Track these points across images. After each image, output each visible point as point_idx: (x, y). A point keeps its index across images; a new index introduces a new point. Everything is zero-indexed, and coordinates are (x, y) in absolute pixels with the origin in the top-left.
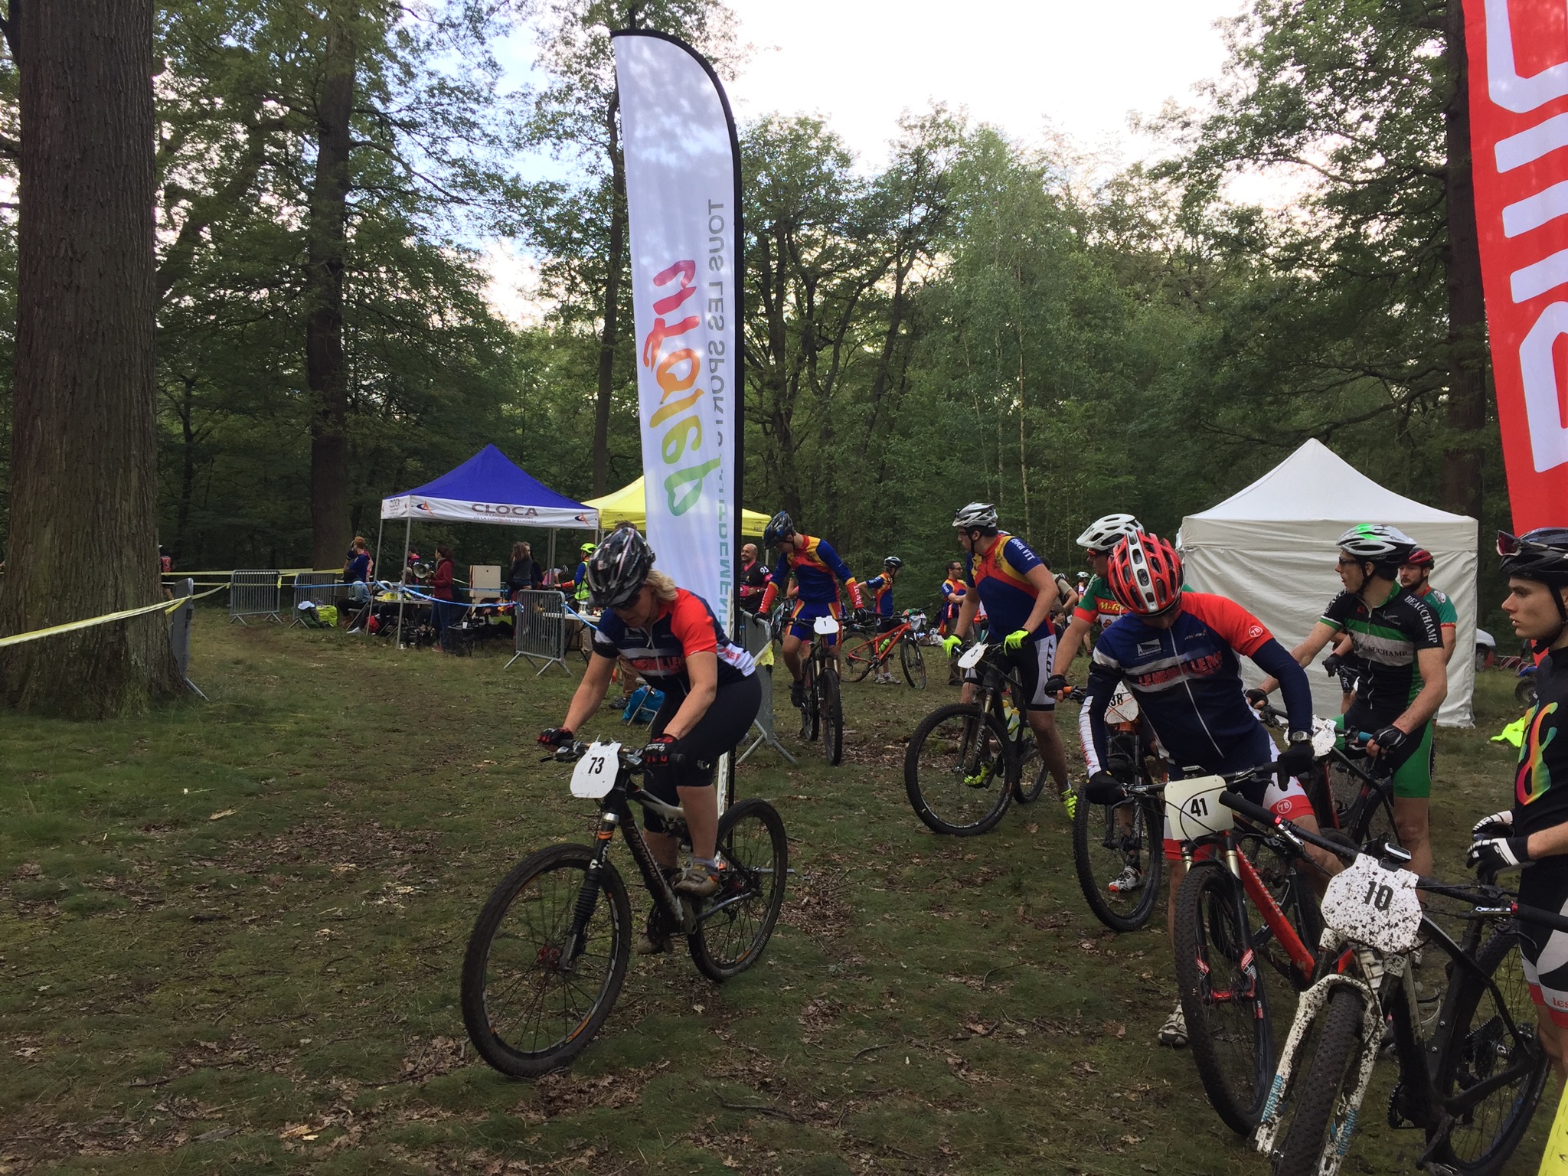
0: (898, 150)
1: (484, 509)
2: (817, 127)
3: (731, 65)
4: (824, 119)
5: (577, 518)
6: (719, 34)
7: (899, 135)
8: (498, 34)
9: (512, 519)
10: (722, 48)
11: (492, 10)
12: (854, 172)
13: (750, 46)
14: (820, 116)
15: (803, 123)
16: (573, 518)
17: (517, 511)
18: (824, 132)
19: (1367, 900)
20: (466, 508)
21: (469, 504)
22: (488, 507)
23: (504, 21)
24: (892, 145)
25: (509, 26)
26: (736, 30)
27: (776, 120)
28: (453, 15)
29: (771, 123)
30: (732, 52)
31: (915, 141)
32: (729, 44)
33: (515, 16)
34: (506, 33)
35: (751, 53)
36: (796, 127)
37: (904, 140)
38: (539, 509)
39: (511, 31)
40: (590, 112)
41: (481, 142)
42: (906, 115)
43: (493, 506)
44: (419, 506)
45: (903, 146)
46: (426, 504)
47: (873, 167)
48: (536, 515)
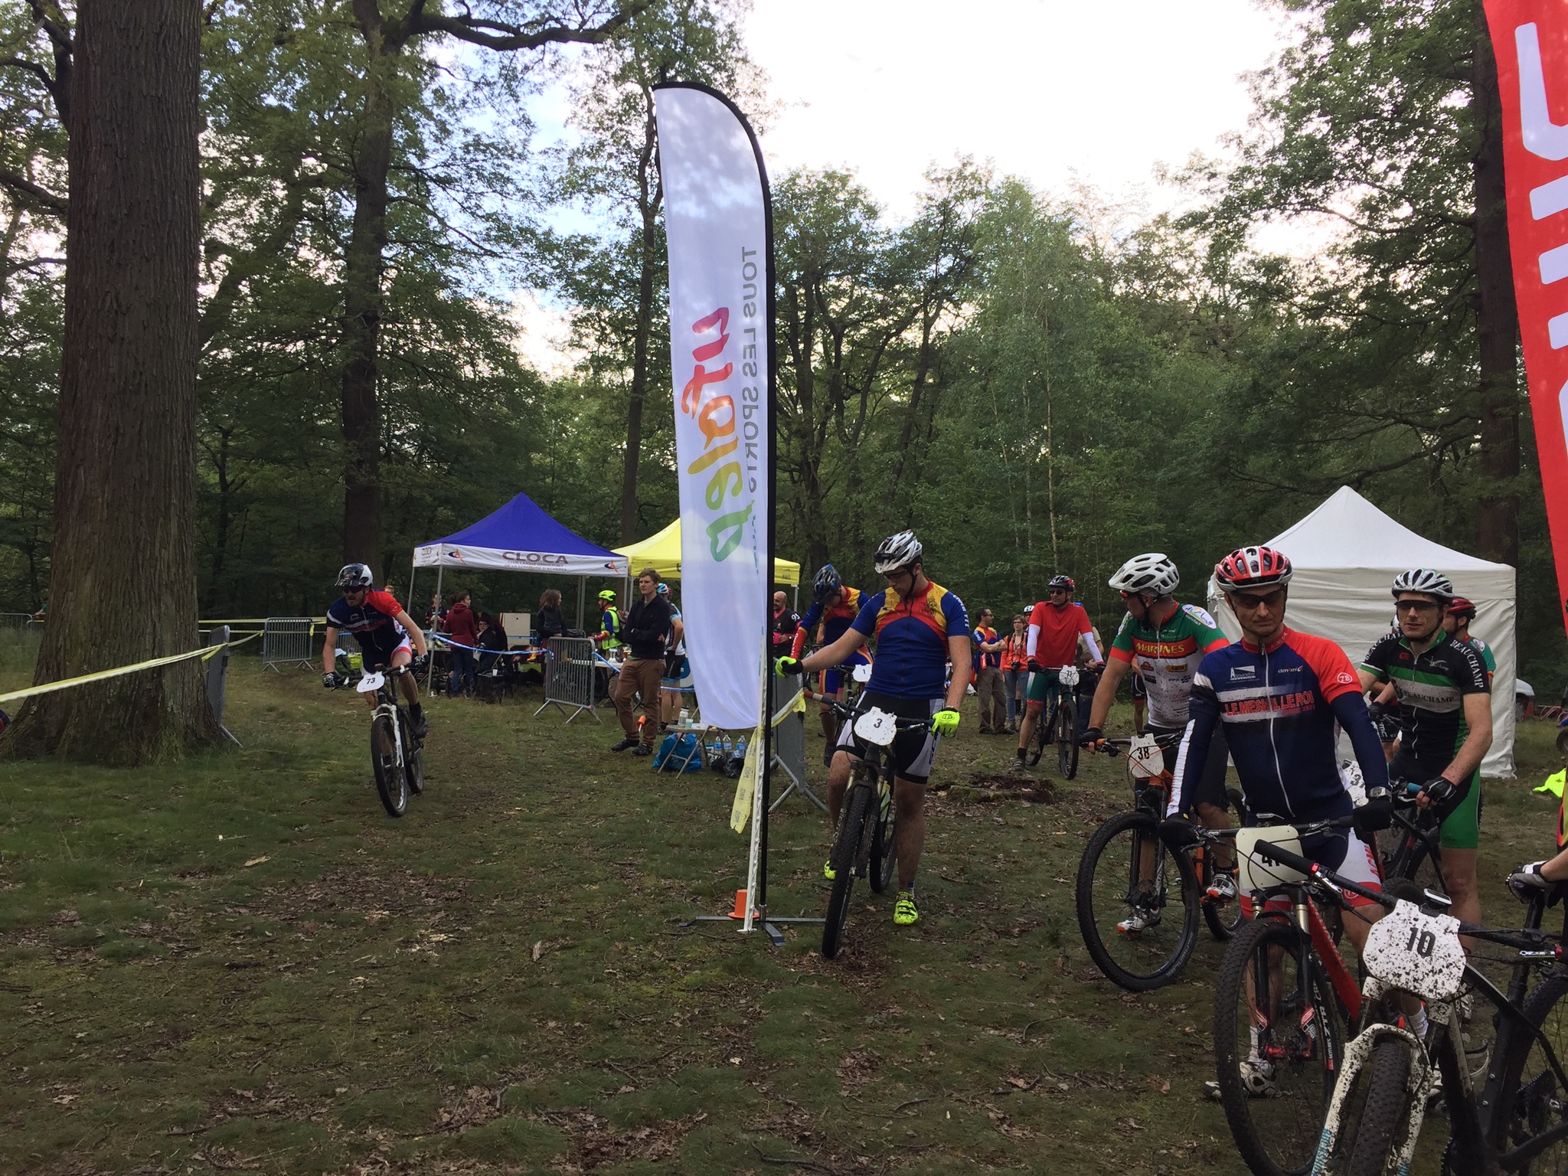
0: (925, 202)
1: (515, 557)
2: (844, 180)
3: (760, 121)
4: (852, 173)
5: (606, 566)
6: (749, 91)
7: (925, 187)
8: (532, 92)
9: (542, 567)
10: (751, 104)
11: (526, 68)
12: (881, 224)
13: (779, 103)
14: (848, 170)
15: (830, 176)
16: (603, 565)
17: (547, 559)
18: (852, 185)
19: (1409, 947)
20: (499, 556)
21: (500, 552)
22: (518, 555)
23: (538, 79)
24: (919, 196)
25: (543, 84)
26: (765, 87)
27: (804, 174)
28: (489, 75)
29: (799, 176)
30: (761, 108)
31: (942, 193)
32: (759, 101)
33: (549, 74)
34: (540, 91)
35: (780, 110)
36: (825, 181)
37: (931, 193)
38: (569, 557)
39: (545, 89)
40: (621, 167)
41: (514, 197)
42: (933, 168)
43: (524, 554)
44: (451, 554)
45: (930, 199)
46: (457, 552)
47: (900, 219)
48: (566, 562)
